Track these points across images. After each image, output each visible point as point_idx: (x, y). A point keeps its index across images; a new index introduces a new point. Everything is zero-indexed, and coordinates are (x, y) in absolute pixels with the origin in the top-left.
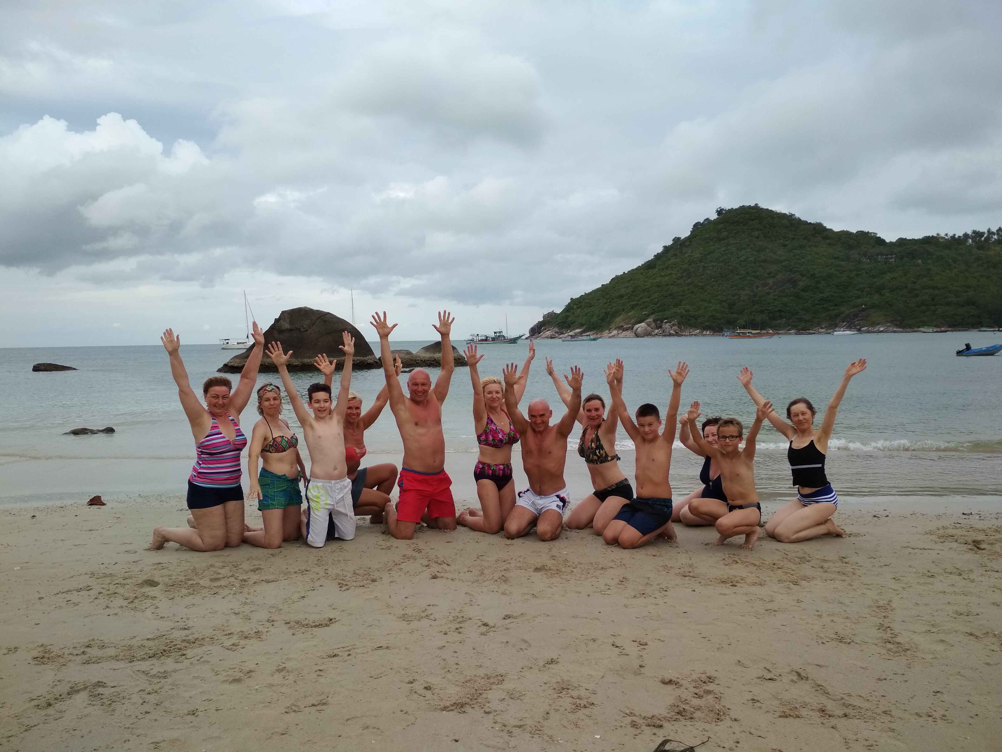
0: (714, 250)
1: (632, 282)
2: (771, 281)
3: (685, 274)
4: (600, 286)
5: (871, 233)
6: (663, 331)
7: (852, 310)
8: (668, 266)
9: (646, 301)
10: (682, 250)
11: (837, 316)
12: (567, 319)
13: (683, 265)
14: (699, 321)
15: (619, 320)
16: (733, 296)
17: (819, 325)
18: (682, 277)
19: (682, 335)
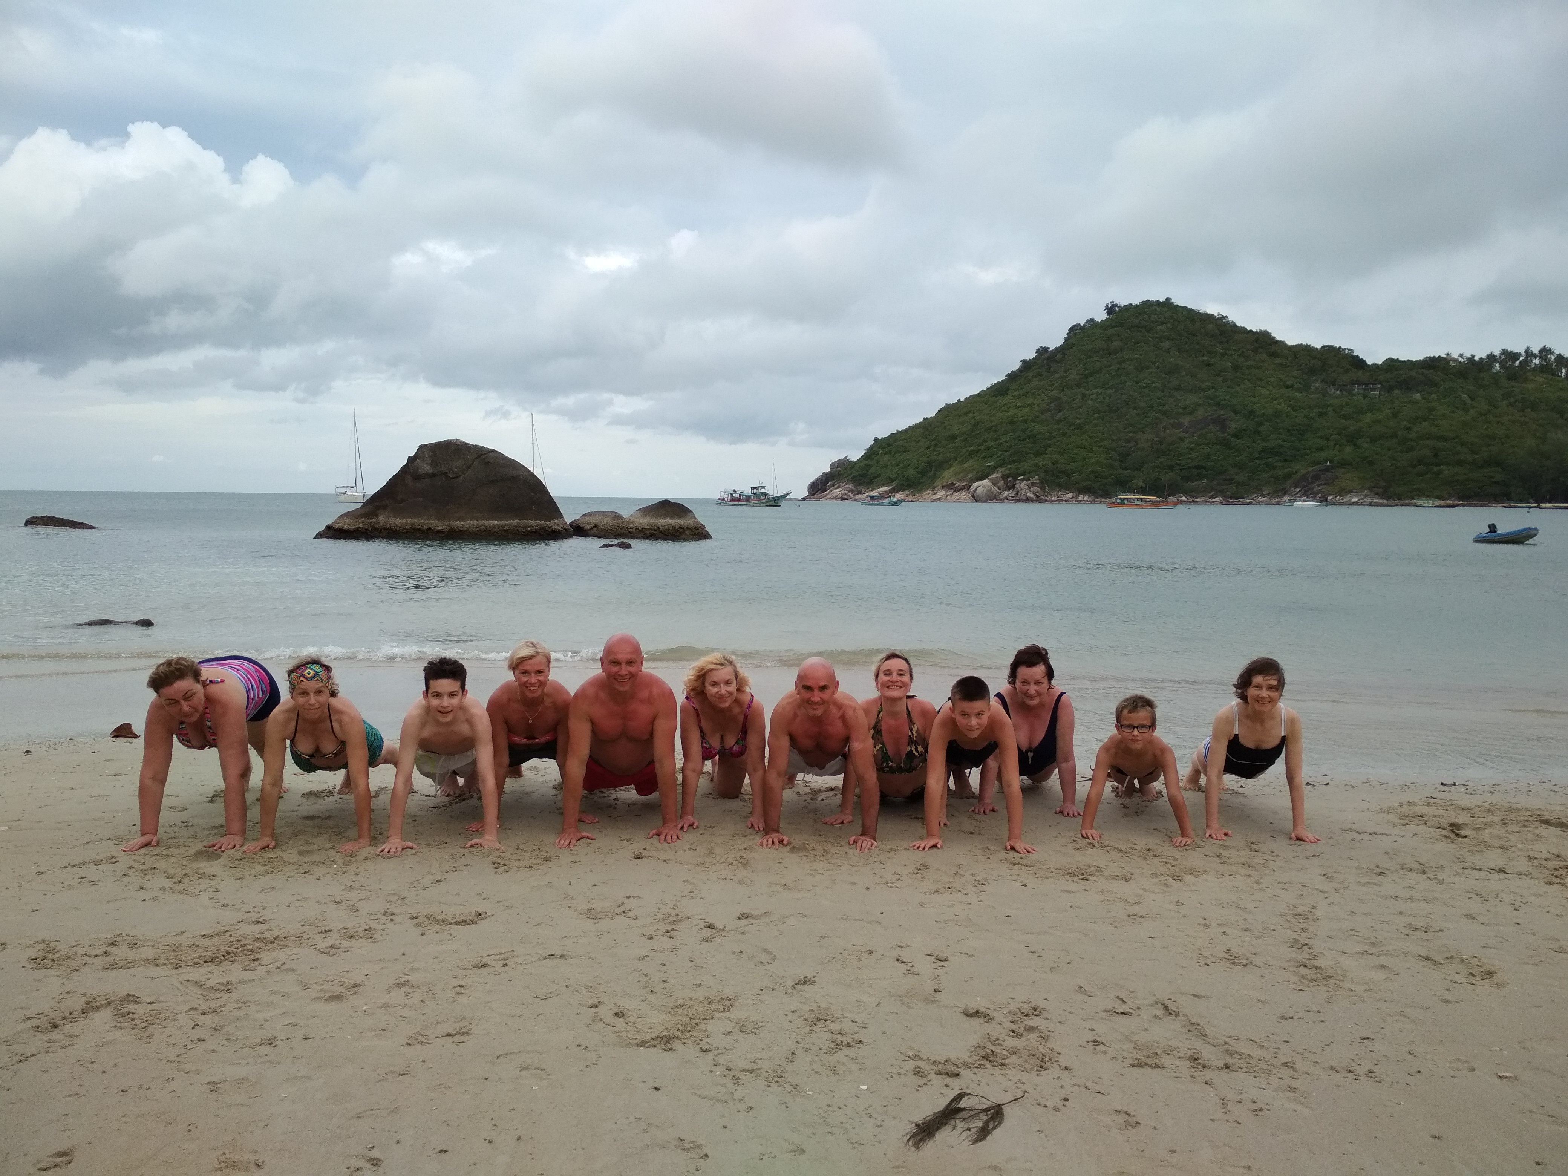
0: (1101, 368)
1: (971, 415)
2: (1186, 420)
3: (1053, 405)
4: (922, 420)
5: (1345, 349)
6: (1017, 494)
7: (1310, 469)
8: (1028, 392)
9: (992, 446)
10: (1050, 368)
11: (1288, 476)
12: (867, 471)
13: (1052, 391)
14: (1073, 479)
15: (948, 474)
16: (1127, 441)
17: (1258, 490)
18: (1049, 410)
19: (1046, 501)
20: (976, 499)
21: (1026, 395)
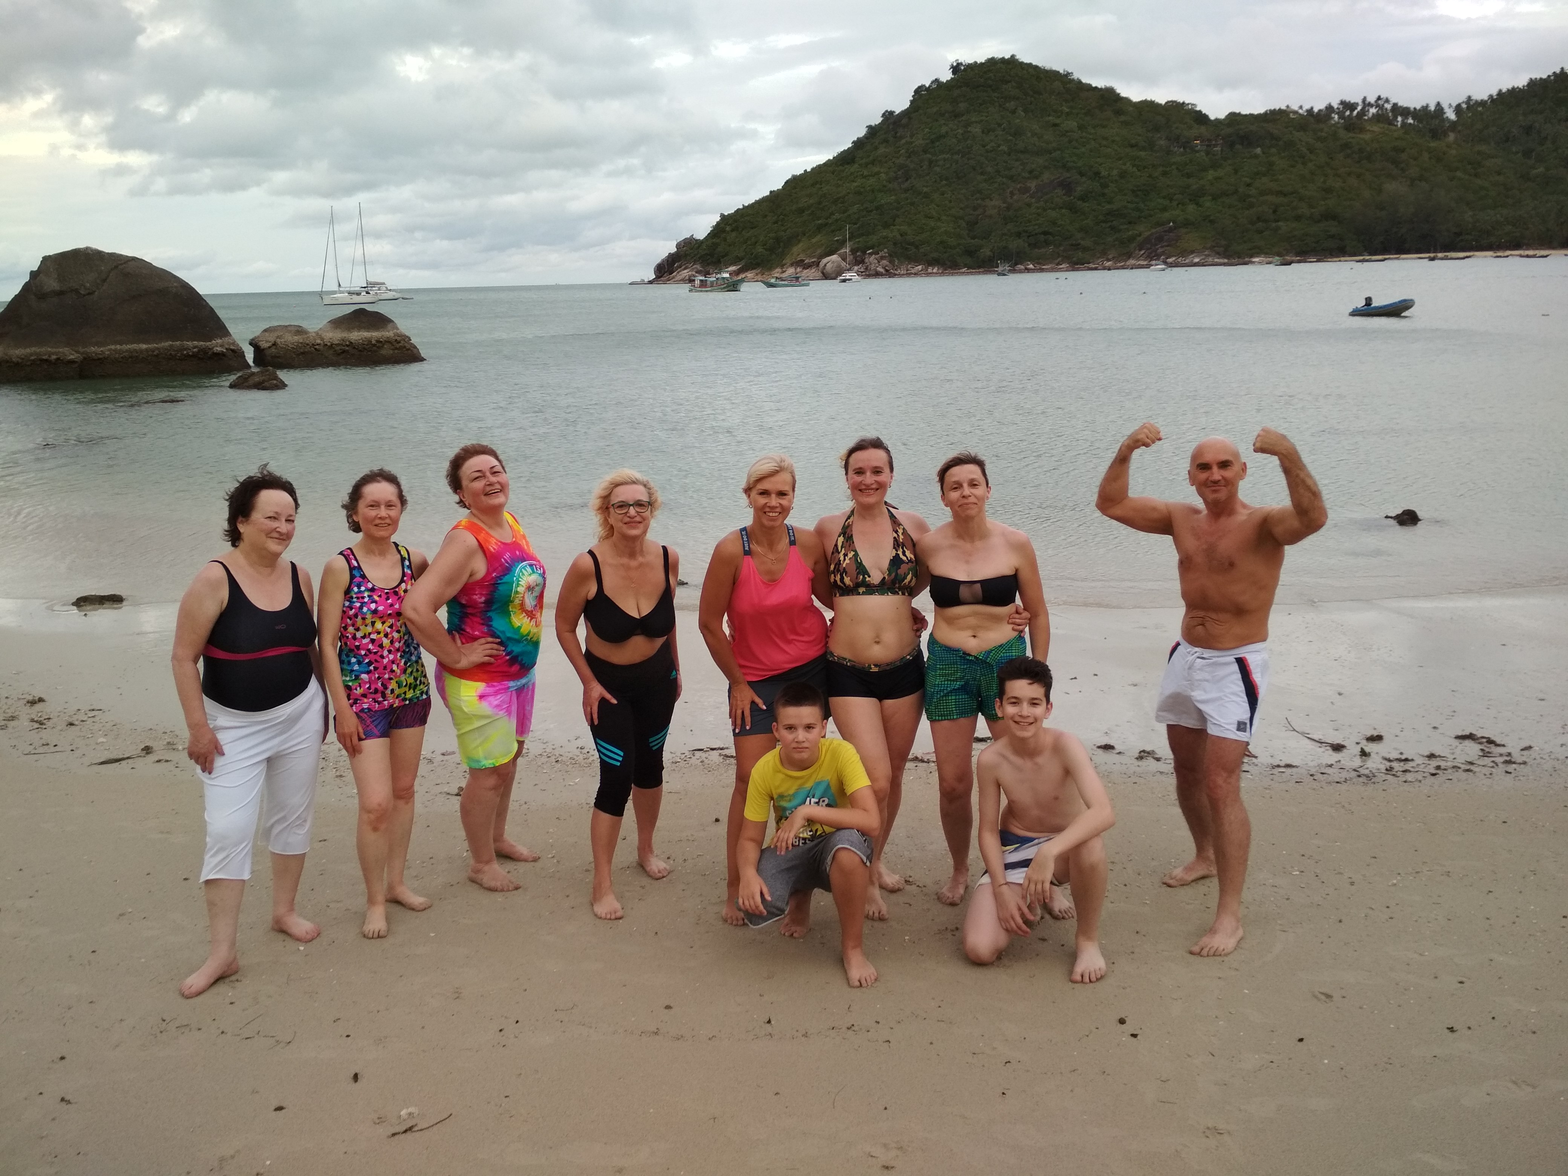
0: (947, 133)
1: (818, 186)
2: (1033, 185)
3: (900, 173)
4: (768, 193)
5: (1188, 104)
6: (866, 269)
7: (1154, 231)
8: (874, 160)
9: (839, 219)
10: (896, 133)
11: (1132, 239)
12: (715, 250)
13: (898, 158)
14: (922, 250)
15: (797, 251)
16: (975, 209)
17: (1104, 254)
18: (896, 178)
19: (895, 275)
20: (826, 276)
21: (873, 163)
